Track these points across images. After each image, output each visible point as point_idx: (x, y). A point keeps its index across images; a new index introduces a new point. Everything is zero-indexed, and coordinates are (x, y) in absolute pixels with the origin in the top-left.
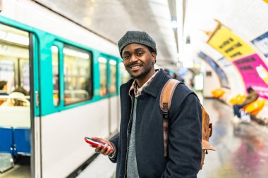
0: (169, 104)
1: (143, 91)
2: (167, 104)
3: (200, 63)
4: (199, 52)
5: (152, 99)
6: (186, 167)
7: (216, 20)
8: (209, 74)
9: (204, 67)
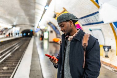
0: (87, 44)
1: (73, 38)
2: (86, 44)
3: (47, 27)
4: (49, 22)
5: (78, 41)
6: (95, 72)
7: (64, 8)
8: (52, 32)
9: (49, 28)
